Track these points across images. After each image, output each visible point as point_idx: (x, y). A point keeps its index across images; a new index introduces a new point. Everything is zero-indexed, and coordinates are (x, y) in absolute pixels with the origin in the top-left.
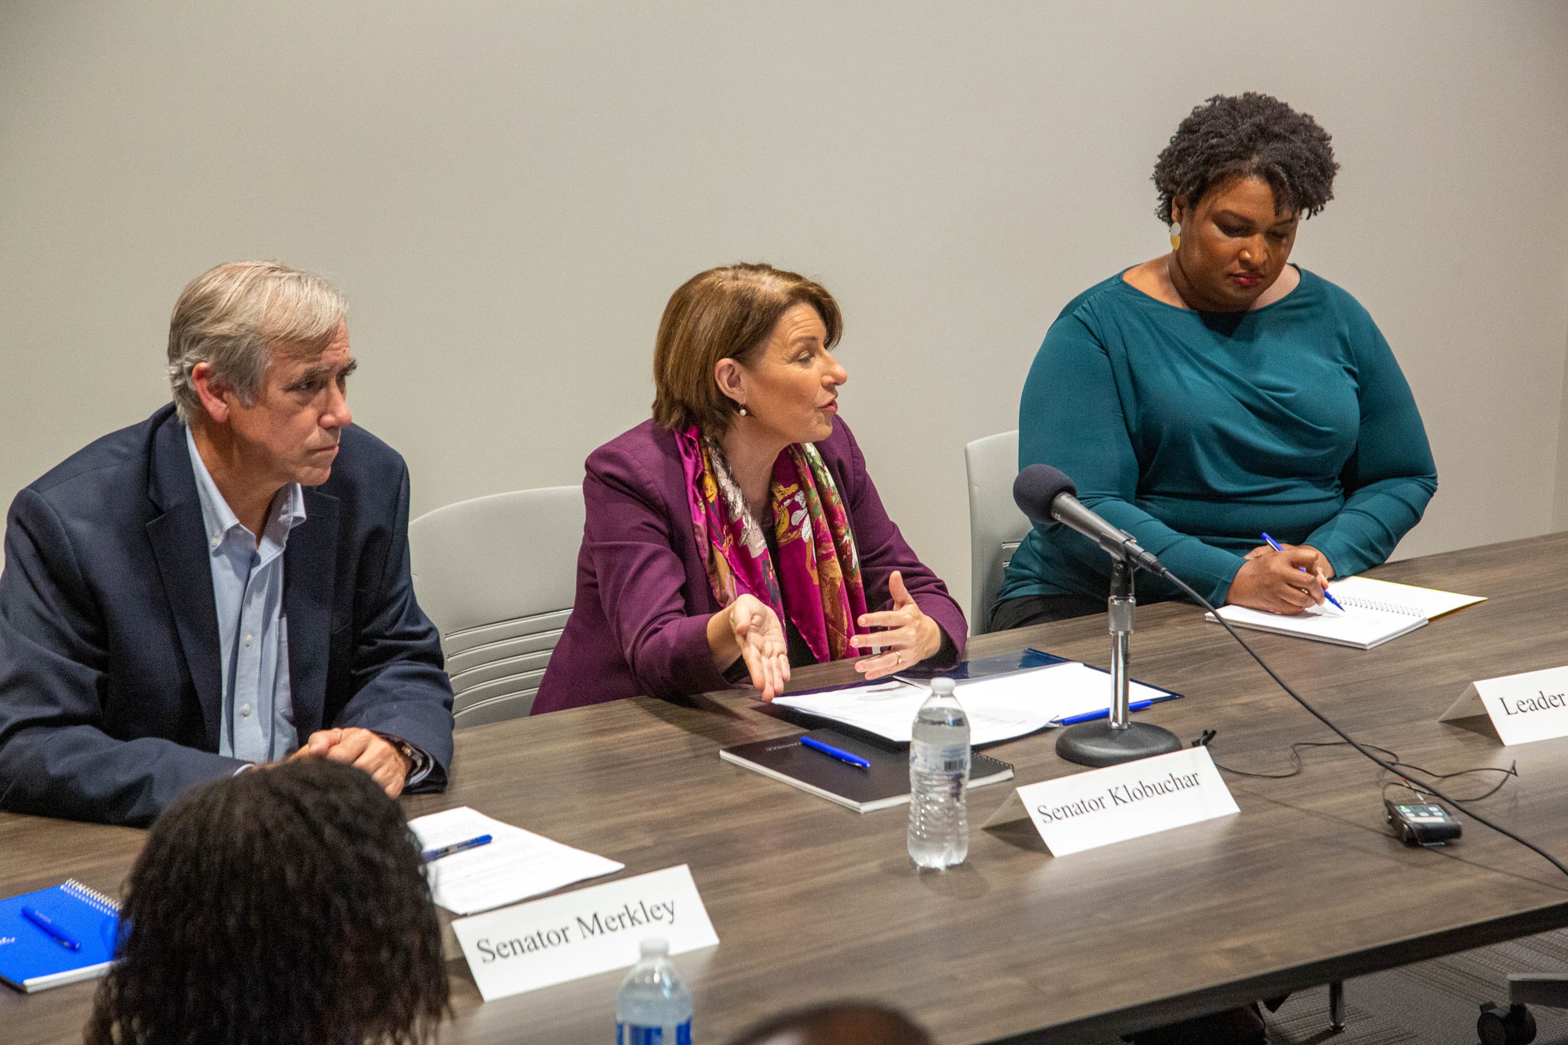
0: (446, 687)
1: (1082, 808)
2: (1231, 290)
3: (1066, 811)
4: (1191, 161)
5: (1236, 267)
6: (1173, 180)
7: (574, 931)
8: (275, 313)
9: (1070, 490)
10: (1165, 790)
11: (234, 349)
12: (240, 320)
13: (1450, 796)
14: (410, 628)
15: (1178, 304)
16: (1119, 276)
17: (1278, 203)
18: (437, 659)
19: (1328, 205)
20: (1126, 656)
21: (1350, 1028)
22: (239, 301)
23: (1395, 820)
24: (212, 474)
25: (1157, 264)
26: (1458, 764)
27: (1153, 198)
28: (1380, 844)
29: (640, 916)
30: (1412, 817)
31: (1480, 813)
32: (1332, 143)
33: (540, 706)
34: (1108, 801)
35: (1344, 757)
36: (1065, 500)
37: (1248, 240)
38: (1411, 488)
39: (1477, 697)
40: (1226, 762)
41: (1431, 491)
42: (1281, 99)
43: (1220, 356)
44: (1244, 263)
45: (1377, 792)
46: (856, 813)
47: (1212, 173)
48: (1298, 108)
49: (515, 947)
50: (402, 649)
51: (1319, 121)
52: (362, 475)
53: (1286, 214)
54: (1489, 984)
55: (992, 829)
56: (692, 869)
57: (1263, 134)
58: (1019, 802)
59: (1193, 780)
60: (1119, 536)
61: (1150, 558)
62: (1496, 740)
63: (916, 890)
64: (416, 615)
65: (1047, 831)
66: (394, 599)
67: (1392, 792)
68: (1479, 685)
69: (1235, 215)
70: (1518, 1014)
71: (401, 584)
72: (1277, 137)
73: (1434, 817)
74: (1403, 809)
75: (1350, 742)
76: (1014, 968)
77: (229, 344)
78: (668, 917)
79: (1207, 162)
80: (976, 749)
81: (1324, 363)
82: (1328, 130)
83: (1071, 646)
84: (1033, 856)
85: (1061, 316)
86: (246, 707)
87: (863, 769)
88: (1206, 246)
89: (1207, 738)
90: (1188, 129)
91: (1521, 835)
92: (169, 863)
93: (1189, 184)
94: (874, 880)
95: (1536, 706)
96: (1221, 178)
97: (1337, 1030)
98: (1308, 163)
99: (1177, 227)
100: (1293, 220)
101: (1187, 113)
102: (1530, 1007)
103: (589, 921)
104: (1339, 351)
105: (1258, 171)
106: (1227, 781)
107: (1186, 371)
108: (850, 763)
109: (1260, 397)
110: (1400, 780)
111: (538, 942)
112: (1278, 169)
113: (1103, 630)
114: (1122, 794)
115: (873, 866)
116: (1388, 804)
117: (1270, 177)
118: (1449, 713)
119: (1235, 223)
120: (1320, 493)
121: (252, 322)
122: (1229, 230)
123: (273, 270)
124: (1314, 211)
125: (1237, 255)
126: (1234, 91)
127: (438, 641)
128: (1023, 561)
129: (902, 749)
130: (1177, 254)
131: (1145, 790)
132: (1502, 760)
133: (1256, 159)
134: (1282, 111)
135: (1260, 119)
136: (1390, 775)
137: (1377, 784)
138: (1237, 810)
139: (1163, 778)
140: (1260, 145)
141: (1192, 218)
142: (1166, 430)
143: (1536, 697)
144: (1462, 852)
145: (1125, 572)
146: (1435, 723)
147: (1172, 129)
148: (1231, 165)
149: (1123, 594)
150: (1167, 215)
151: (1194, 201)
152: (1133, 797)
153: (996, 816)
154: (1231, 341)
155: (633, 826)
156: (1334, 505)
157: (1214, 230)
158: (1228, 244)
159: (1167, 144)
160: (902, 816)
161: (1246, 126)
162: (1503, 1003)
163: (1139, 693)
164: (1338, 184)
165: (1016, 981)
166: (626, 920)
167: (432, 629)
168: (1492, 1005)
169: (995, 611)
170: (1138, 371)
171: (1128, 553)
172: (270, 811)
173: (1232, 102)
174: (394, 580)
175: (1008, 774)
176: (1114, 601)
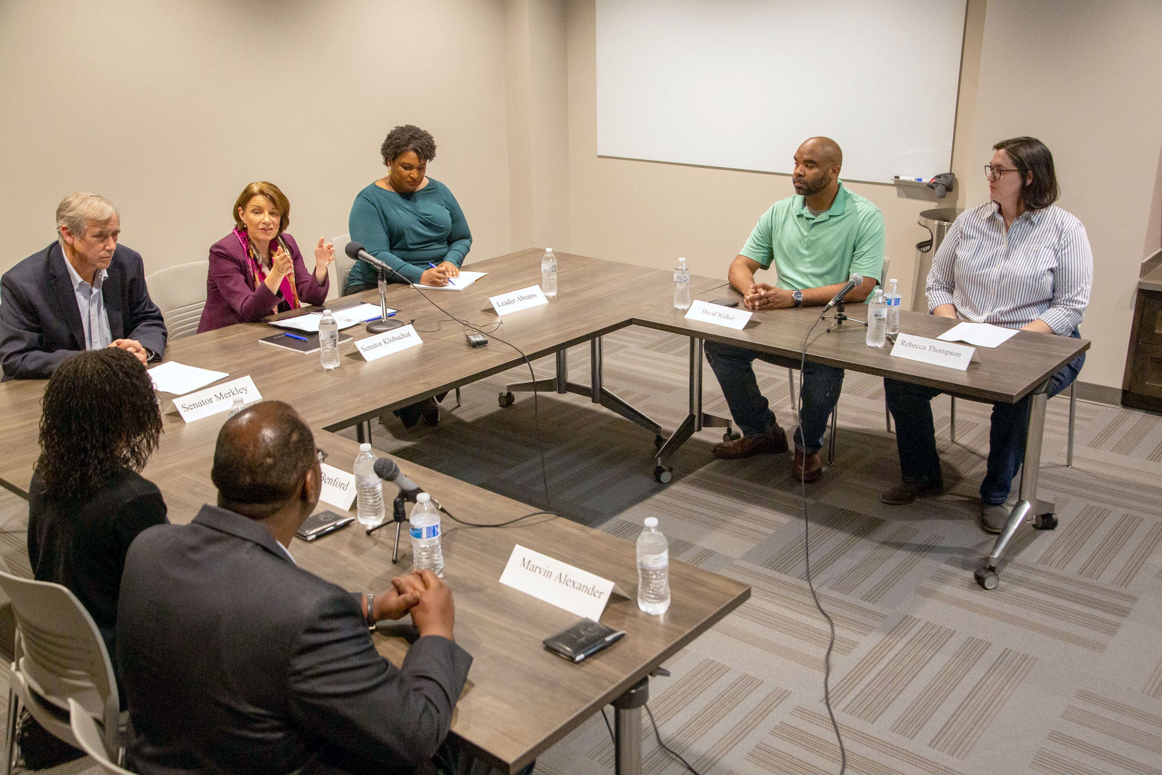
0: (164, 328)
1: (375, 346)
2: (408, 186)
3: (370, 348)
4: (392, 147)
5: (409, 180)
6: (386, 153)
7: (214, 399)
8: (89, 210)
9: (363, 249)
10: (400, 338)
11: (74, 222)
12: (77, 212)
13: (485, 332)
14: (149, 310)
15: (393, 191)
16: (374, 183)
17: (419, 159)
18: (161, 318)
19: (435, 158)
20: (385, 299)
21: (463, 405)
22: (77, 206)
23: (469, 340)
24: (72, 264)
25: (385, 179)
26: (486, 323)
27: (381, 159)
28: (465, 348)
29: (236, 392)
30: (474, 339)
31: (493, 336)
32: (434, 139)
33: (199, 331)
34: (383, 343)
35: (455, 323)
36: (362, 252)
37: (412, 171)
38: (466, 242)
39: (490, 303)
40: (418, 329)
41: (471, 242)
42: (417, 126)
43: (407, 206)
44: (411, 178)
45: (463, 333)
46: (304, 355)
47: (398, 151)
48: (423, 129)
49: (195, 405)
50: (149, 316)
51: (429, 132)
52: (126, 261)
53: (422, 162)
54: (500, 387)
55: (347, 355)
56: (251, 377)
57: (412, 138)
58: (355, 346)
59: (408, 335)
60: (379, 262)
61: (390, 268)
62: (497, 315)
63: (325, 376)
64: (151, 305)
65: (365, 354)
66: (143, 301)
67: (467, 333)
68: (490, 299)
69: (407, 164)
70: (509, 395)
71: (145, 295)
72: (418, 138)
73: (480, 338)
74: (471, 337)
75: (455, 319)
76: (358, 396)
77: (72, 219)
78: (245, 392)
79: (397, 147)
80: (340, 331)
81: (439, 207)
82: (432, 135)
83: (369, 299)
84: (360, 362)
85: (357, 197)
86: (96, 340)
87: (305, 341)
88: (399, 173)
89: (412, 322)
90: (390, 137)
91: (505, 341)
92: (62, 382)
93: (392, 154)
94: (312, 374)
95: (507, 303)
96: (401, 152)
97: (459, 406)
98: (427, 146)
99: (390, 168)
100: (425, 164)
101: (389, 132)
102: (513, 393)
103: (219, 395)
104: (443, 203)
105: (412, 149)
106: (419, 334)
107: (400, 211)
108: (301, 340)
109: (422, 218)
110: (469, 328)
111: (202, 403)
112: (419, 149)
113: (378, 293)
114: (387, 341)
115: (311, 370)
116: (466, 336)
117: (416, 151)
118: (483, 308)
119: (407, 166)
120: (442, 246)
121: (81, 213)
122: (405, 168)
123: (92, 196)
124: (431, 160)
125: (409, 176)
126: (403, 125)
127: (160, 313)
128: (353, 274)
129: (316, 333)
130: (391, 175)
131: (394, 339)
132: (498, 320)
133: (411, 146)
134: (418, 130)
135: (411, 133)
136: (467, 328)
137: (463, 331)
138: (422, 342)
139: (399, 335)
140: (413, 141)
141: (394, 165)
142: (396, 229)
143: (507, 301)
144: (488, 347)
145: (382, 273)
146: (479, 311)
147: (385, 138)
148: (403, 148)
149: (382, 280)
150: (386, 164)
151: (394, 159)
152: (390, 341)
153: (348, 352)
154: (410, 202)
155: (232, 365)
156: (446, 250)
157: (401, 168)
158: (406, 173)
159: (384, 142)
160: (318, 355)
161: (407, 136)
162: (505, 392)
163: (390, 311)
164: (437, 151)
165: (359, 399)
166: (231, 394)
167: (157, 309)
168: (502, 393)
169: (346, 290)
170: (385, 212)
171: (383, 267)
172: (100, 366)
173: (402, 127)
174: (142, 293)
175: (352, 338)
176: (380, 282)
